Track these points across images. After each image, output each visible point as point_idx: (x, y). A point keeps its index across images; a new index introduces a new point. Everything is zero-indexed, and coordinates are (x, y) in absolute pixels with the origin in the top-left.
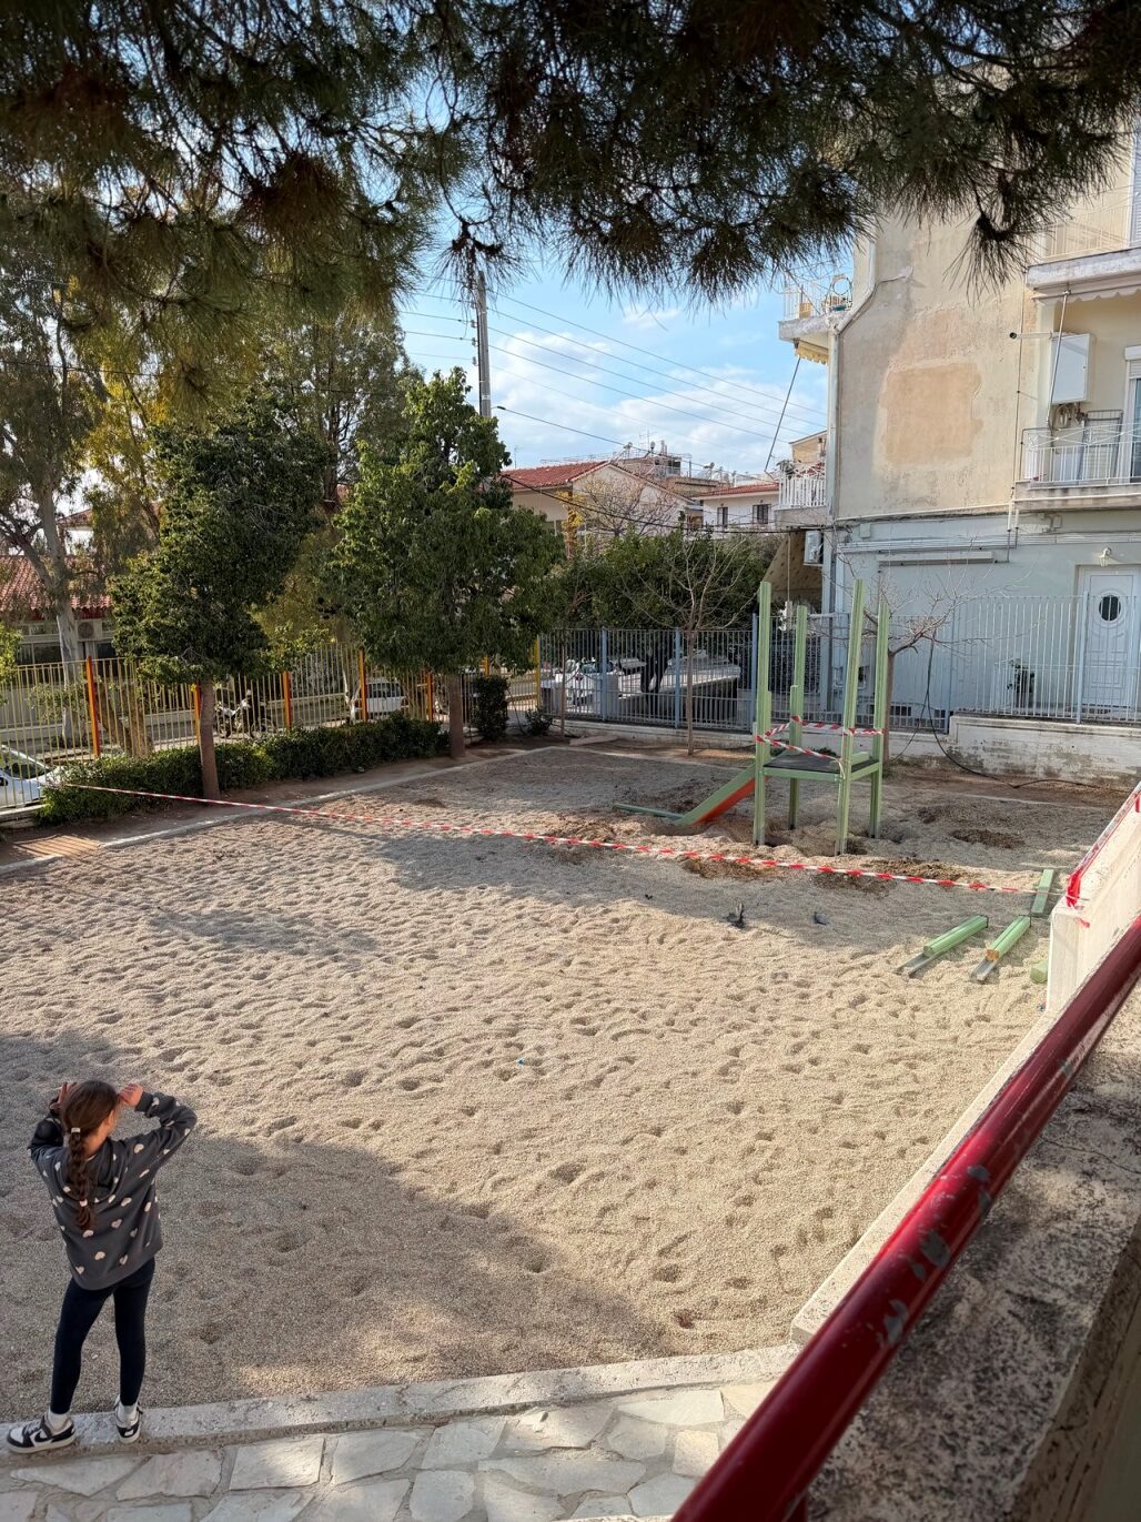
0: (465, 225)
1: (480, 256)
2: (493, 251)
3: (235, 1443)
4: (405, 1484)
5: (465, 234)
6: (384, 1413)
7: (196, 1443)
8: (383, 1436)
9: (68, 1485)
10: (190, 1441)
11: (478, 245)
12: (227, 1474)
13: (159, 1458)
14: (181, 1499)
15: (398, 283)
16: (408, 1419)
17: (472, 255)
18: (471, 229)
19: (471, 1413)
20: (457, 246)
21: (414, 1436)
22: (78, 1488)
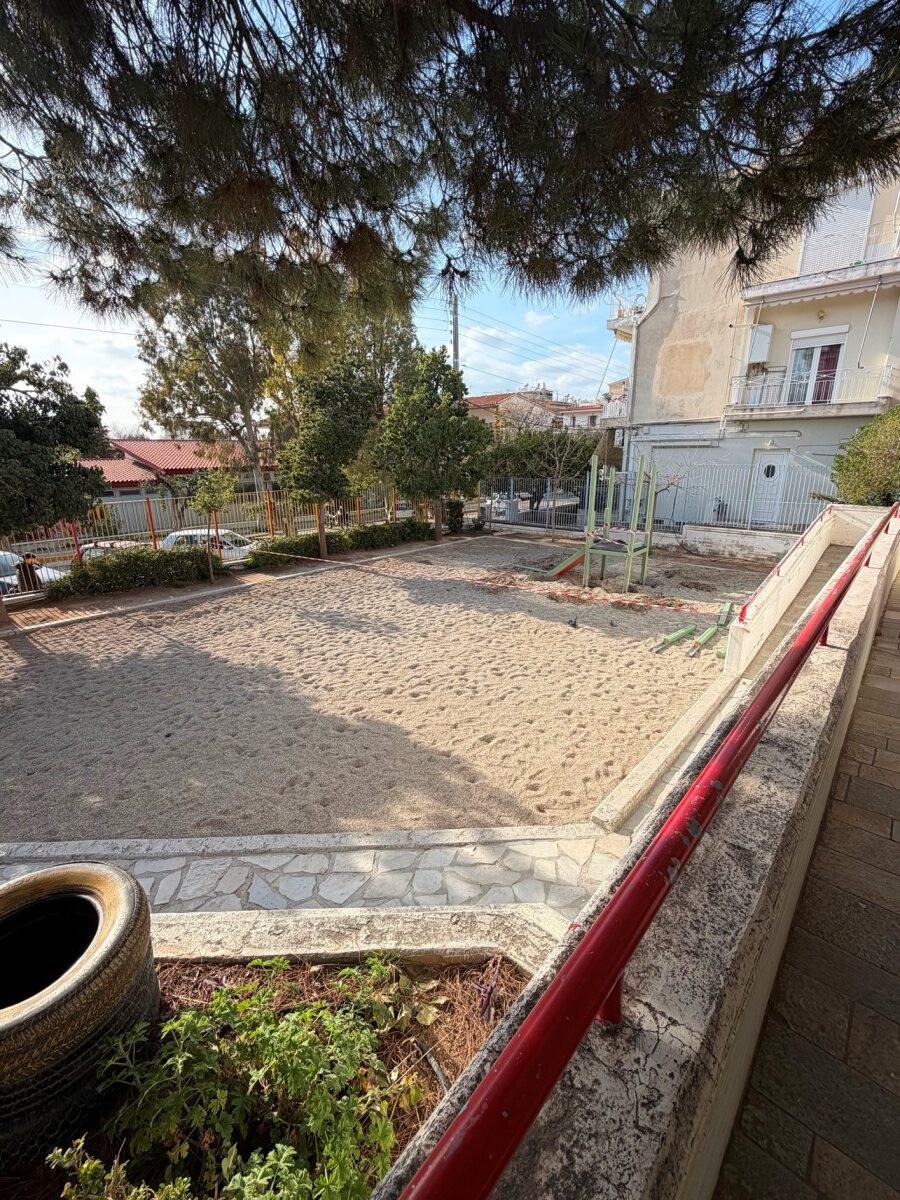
0: (449, 259)
1: (457, 277)
2: (464, 275)
3: (335, 851)
4: (411, 875)
5: (449, 265)
6: (401, 843)
7: (318, 851)
8: (401, 853)
9: (262, 865)
10: (315, 849)
11: (456, 271)
12: (331, 865)
13: (301, 856)
14: (312, 875)
15: (414, 296)
16: (412, 846)
17: (453, 277)
18: (453, 262)
19: (441, 845)
20: (444, 273)
21: (415, 854)
22: (266, 866)
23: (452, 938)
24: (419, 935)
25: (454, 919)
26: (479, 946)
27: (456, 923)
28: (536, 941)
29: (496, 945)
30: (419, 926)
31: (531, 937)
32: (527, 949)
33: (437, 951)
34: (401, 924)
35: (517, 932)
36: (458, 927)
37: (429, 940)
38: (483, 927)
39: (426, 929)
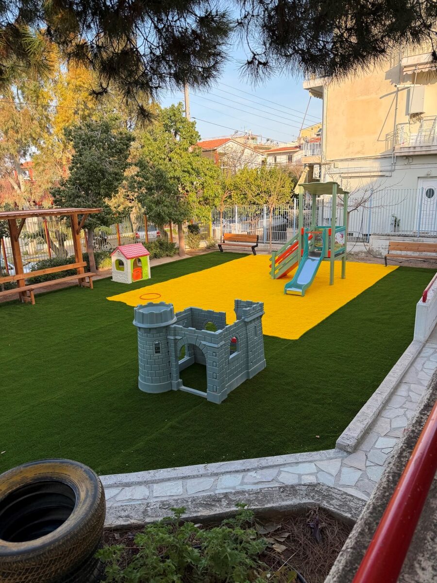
0: (255, 55)
2: (265, 64)
3: (152, 483)
5: (254, 58)
6: (201, 473)
7: (139, 484)
8: (202, 480)
10: (137, 483)
11: (260, 63)
12: (151, 492)
13: (127, 488)
16: (209, 474)
17: (258, 66)
18: (257, 57)
19: (230, 472)
20: (250, 63)
21: (212, 479)
23: (283, 500)
24: (261, 500)
25: (281, 490)
26: (302, 502)
27: (283, 492)
28: (338, 496)
29: (313, 501)
30: (259, 496)
31: (334, 495)
32: (334, 501)
33: (276, 507)
34: (247, 495)
35: (325, 493)
36: (285, 494)
37: (269, 502)
38: (301, 492)
39: (265, 496)
